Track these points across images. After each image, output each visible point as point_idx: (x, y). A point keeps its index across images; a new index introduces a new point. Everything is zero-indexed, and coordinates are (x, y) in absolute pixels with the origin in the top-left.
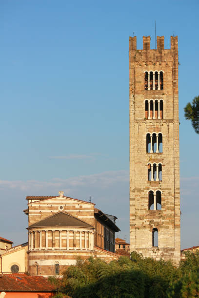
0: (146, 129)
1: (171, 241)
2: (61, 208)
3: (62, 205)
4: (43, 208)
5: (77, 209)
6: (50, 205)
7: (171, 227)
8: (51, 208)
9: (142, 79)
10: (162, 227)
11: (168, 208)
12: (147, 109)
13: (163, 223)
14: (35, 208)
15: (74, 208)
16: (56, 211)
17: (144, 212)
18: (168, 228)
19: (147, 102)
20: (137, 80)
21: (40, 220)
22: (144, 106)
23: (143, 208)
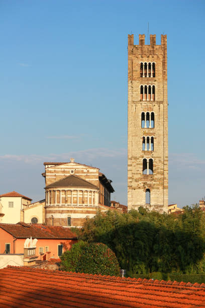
0: (141, 108)
1: (161, 200)
2: (72, 172)
3: (73, 170)
4: (58, 172)
5: (85, 173)
6: (63, 170)
7: (161, 188)
8: (64, 172)
9: (138, 68)
10: (153, 188)
11: (158, 173)
12: (142, 93)
13: (154, 184)
14: (51, 172)
15: (83, 172)
16: (68, 175)
17: (139, 176)
18: (158, 188)
19: (142, 86)
20: (134, 69)
21: (54, 181)
22: (140, 90)
23: (138, 172)
